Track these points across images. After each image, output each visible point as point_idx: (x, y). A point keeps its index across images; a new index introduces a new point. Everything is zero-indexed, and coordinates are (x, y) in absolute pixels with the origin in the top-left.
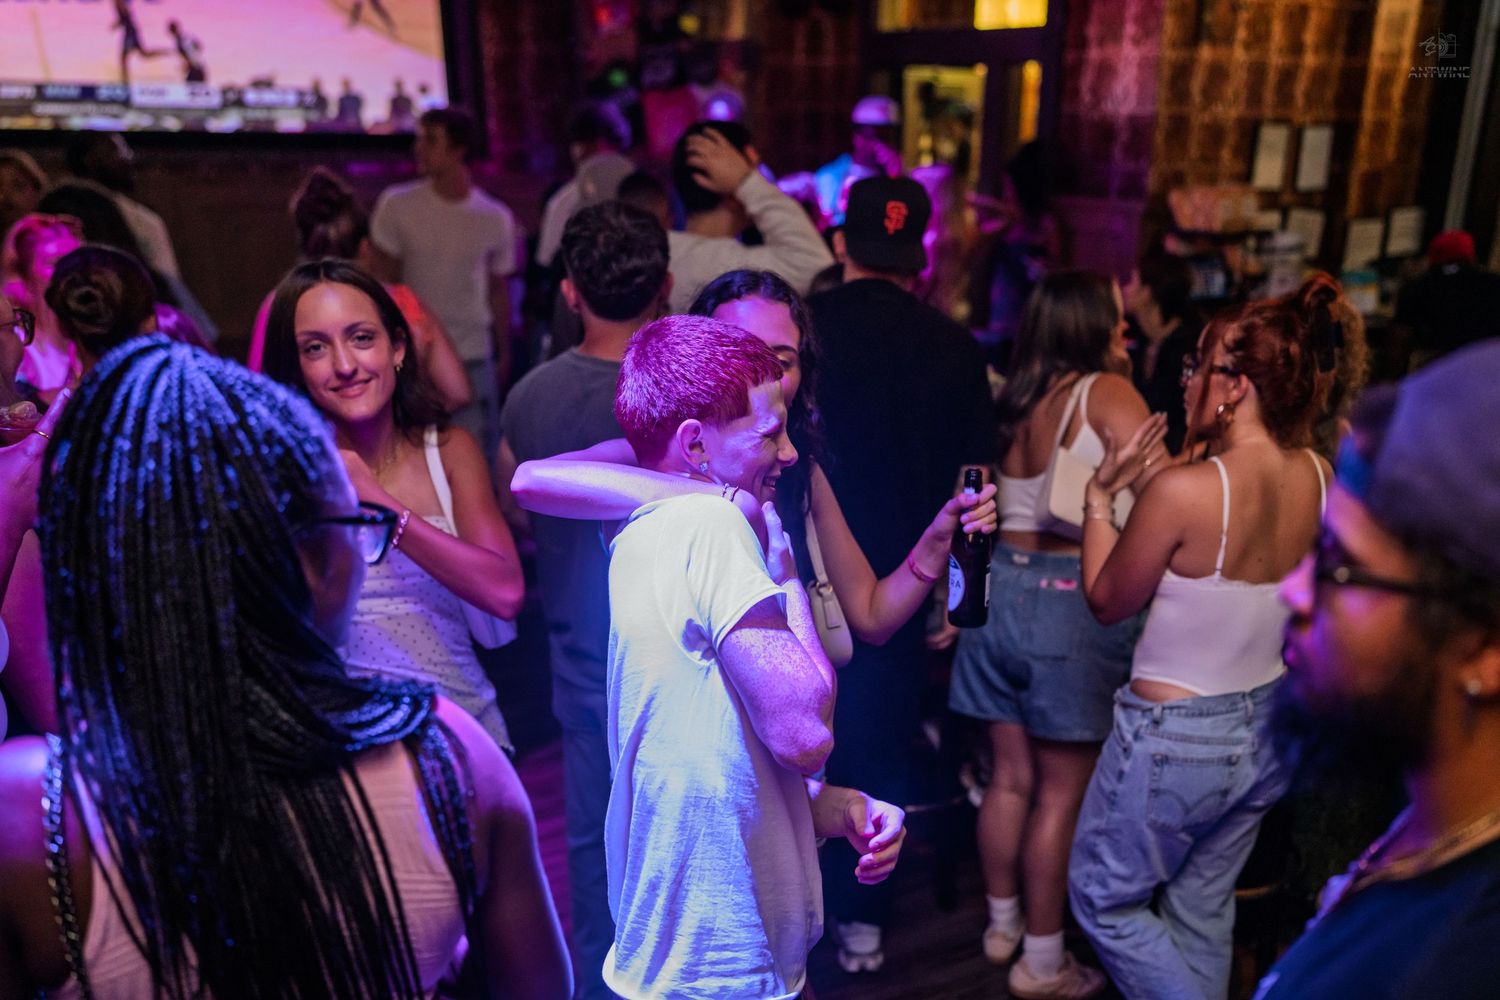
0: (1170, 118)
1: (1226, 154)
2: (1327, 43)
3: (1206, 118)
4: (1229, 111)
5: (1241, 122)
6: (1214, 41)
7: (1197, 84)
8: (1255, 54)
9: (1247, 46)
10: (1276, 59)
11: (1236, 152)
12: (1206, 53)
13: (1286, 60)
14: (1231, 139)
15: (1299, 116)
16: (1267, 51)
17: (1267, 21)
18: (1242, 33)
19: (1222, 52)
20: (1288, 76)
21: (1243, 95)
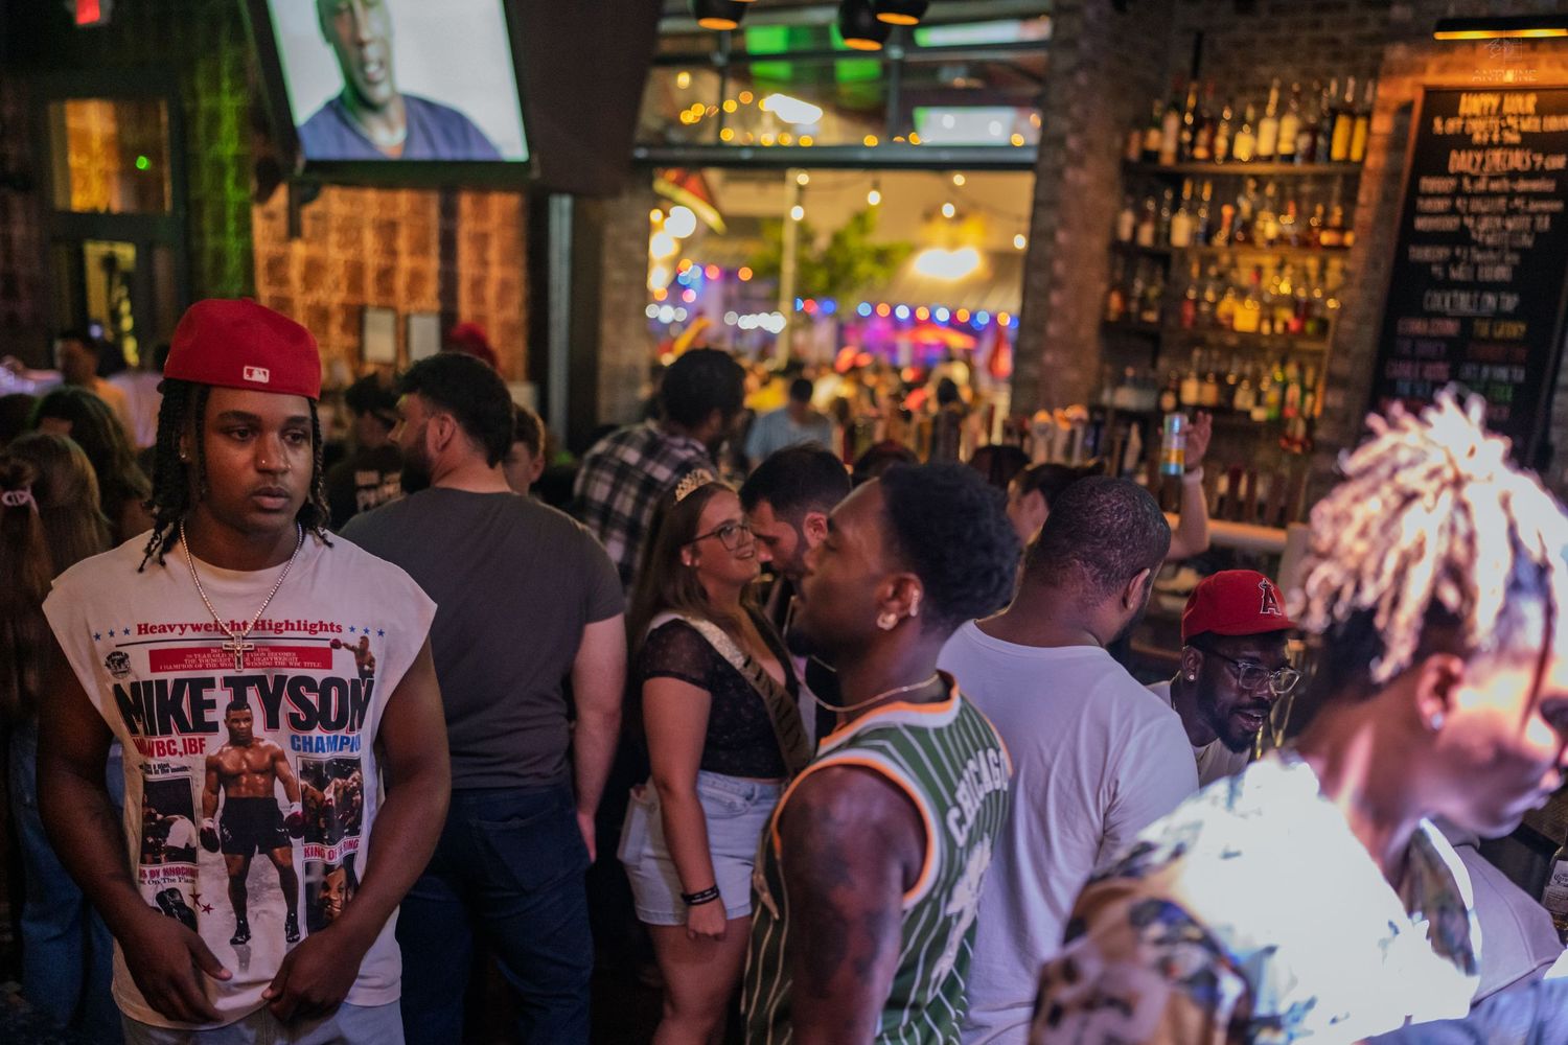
0: (270, 297)
1: (335, 330)
2: (419, 249)
3: (310, 299)
4: (333, 296)
5: (345, 306)
6: (308, 242)
7: (295, 272)
8: (350, 254)
9: (342, 246)
10: (372, 259)
11: (345, 327)
12: (299, 250)
13: (383, 262)
14: (338, 319)
15: (403, 307)
16: (362, 251)
17: (359, 230)
18: (333, 237)
19: (315, 250)
20: (385, 275)
21: (344, 286)
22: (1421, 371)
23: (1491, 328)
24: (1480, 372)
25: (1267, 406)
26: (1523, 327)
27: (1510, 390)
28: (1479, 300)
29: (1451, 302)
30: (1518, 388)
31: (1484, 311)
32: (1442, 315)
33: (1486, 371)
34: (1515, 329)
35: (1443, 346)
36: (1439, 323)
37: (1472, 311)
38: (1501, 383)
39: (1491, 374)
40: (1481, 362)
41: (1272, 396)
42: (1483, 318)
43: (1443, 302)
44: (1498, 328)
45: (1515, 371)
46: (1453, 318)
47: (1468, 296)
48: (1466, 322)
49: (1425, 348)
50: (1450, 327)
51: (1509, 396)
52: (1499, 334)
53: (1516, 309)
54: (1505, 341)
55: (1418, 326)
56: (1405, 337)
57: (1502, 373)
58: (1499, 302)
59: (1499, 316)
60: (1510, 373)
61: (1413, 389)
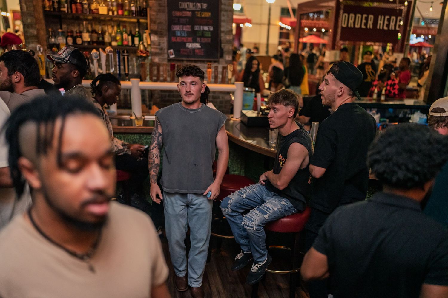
22: (182, 28)
23: (201, 13)
24: (200, 27)
25: (116, 41)
26: (210, 14)
27: (210, 33)
28: (195, 4)
29: (188, 6)
30: (211, 32)
31: (198, 9)
32: (185, 10)
33: (202, 27)
34: (208, 14)
35: (188, 20)
36: (185, 12)
37: (194, 9)
38: (207, 31)
39: (203, 29)
40: (200, 25)
41: (118, 38)
42: (198, 11)
43: (185, 6)
44: (203, 15)
45: (210, 27)
46: (189, 11)
47: (192, 4)
48: (193, 12)
49: (182, 20)
50: (189, 14)
51: (210, 35)
52: (203, 16)
53: (207, 7)
54: (205, 18)
55: (179, 14)
56: (176, 17)
57: (206, 28)
58: (201, 5)
59: (202, 10)
60: (209, 28)
61: (181, 34)
